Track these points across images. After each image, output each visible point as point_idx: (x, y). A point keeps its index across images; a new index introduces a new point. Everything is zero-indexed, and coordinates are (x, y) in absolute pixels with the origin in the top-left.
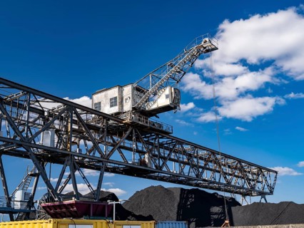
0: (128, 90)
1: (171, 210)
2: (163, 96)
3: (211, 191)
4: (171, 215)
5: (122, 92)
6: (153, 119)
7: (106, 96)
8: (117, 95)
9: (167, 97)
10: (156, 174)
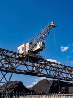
0: (28, 44)
1: (47, 88)
2: (38, 45)
3: (66, 81)
4: (47, 90)
5: (26, 45)
6: (38, 54)
7: (21, 47)
8: (24, 46)
9: (39, 45)
10: (39, 75)
